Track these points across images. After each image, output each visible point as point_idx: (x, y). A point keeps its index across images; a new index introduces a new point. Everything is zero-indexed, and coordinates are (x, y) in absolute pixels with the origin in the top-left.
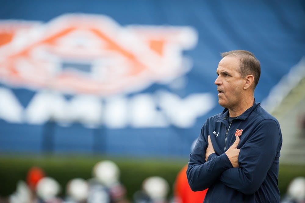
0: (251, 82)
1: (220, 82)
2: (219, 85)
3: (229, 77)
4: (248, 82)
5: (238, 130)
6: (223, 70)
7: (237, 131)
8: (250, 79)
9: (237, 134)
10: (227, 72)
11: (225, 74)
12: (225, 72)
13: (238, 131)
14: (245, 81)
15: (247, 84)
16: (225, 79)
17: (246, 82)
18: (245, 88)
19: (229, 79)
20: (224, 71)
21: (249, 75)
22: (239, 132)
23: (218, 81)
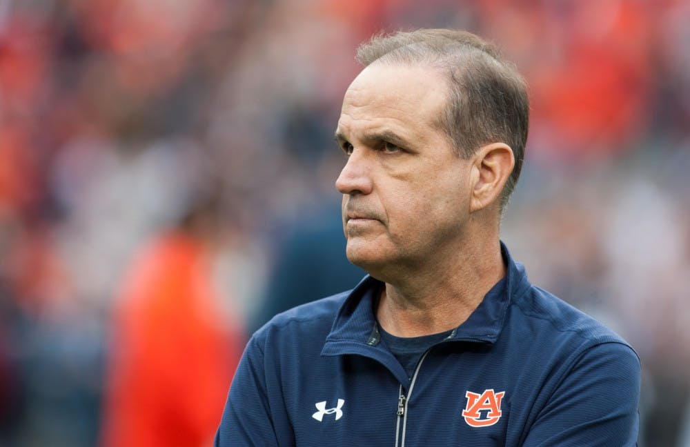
0: (502, 174)
1: (361, 182)
2: (356, 192)
3: (405, 156)
4: (488, 175)
5: (473, 398)
6: (377, 127)
7: (472, 402)
8: (495, 162)
9: (472, 413)
10: (393, 135)
11: (382, 145)
12: (387, 133)
13: (476, 401)
14: (475, 173)
15: (485, 187)
16: (386, 168)
17: (482, 178)
18: (476, 204)
19: (404, 165)
20: (380, 131)
21: (491, 142)
22: (480, 404)
23: (353, 176)
